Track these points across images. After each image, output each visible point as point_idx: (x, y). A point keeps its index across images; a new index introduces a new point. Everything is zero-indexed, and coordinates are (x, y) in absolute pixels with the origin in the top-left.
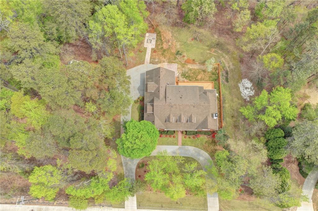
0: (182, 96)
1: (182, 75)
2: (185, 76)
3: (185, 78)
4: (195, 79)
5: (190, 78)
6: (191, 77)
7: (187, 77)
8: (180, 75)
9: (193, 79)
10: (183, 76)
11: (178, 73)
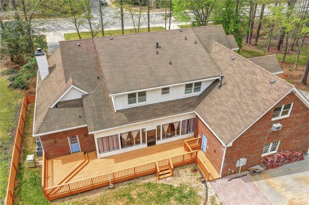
0: (157, 53)
1: (192, 193)
2: (177, 195)
3: (175, 186)
4: (129, 195)
5: (152, 193)
6: (152, 198)
7: (169, 195)
8: (200, 193)
9: (139, 195)
10: (186, 192)
11: (213, 199)
